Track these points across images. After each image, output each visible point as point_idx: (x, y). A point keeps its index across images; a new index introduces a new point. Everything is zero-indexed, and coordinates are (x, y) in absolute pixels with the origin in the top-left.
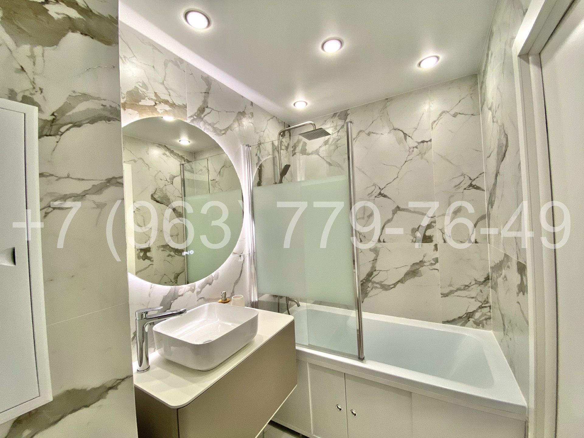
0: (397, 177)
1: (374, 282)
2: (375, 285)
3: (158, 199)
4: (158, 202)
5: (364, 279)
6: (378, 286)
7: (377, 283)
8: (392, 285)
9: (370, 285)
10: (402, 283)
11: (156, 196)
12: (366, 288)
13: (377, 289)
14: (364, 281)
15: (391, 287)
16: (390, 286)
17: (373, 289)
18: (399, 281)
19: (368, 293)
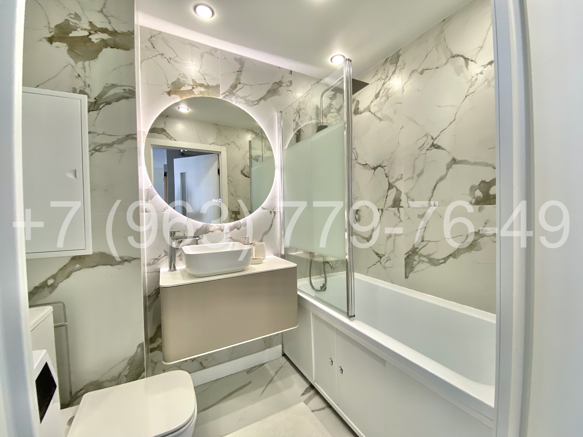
0: (454, 120)
1: (421, 255)
2: (423, 259)
3: (247, 174)
4: (246, 176)
5: (410, 251)
6: (425, 259)
7: (425, 256)
8: (443, 259)
9: (416, 257)
10: (454, 257)
11: (245, 172)
12: (412, 261)
13: (424, 264)
14: (411, 253)
15: (441, 262)
16: (439, 260)
17: (420, 264)
18: (450, 255)
19: (414, 267)
